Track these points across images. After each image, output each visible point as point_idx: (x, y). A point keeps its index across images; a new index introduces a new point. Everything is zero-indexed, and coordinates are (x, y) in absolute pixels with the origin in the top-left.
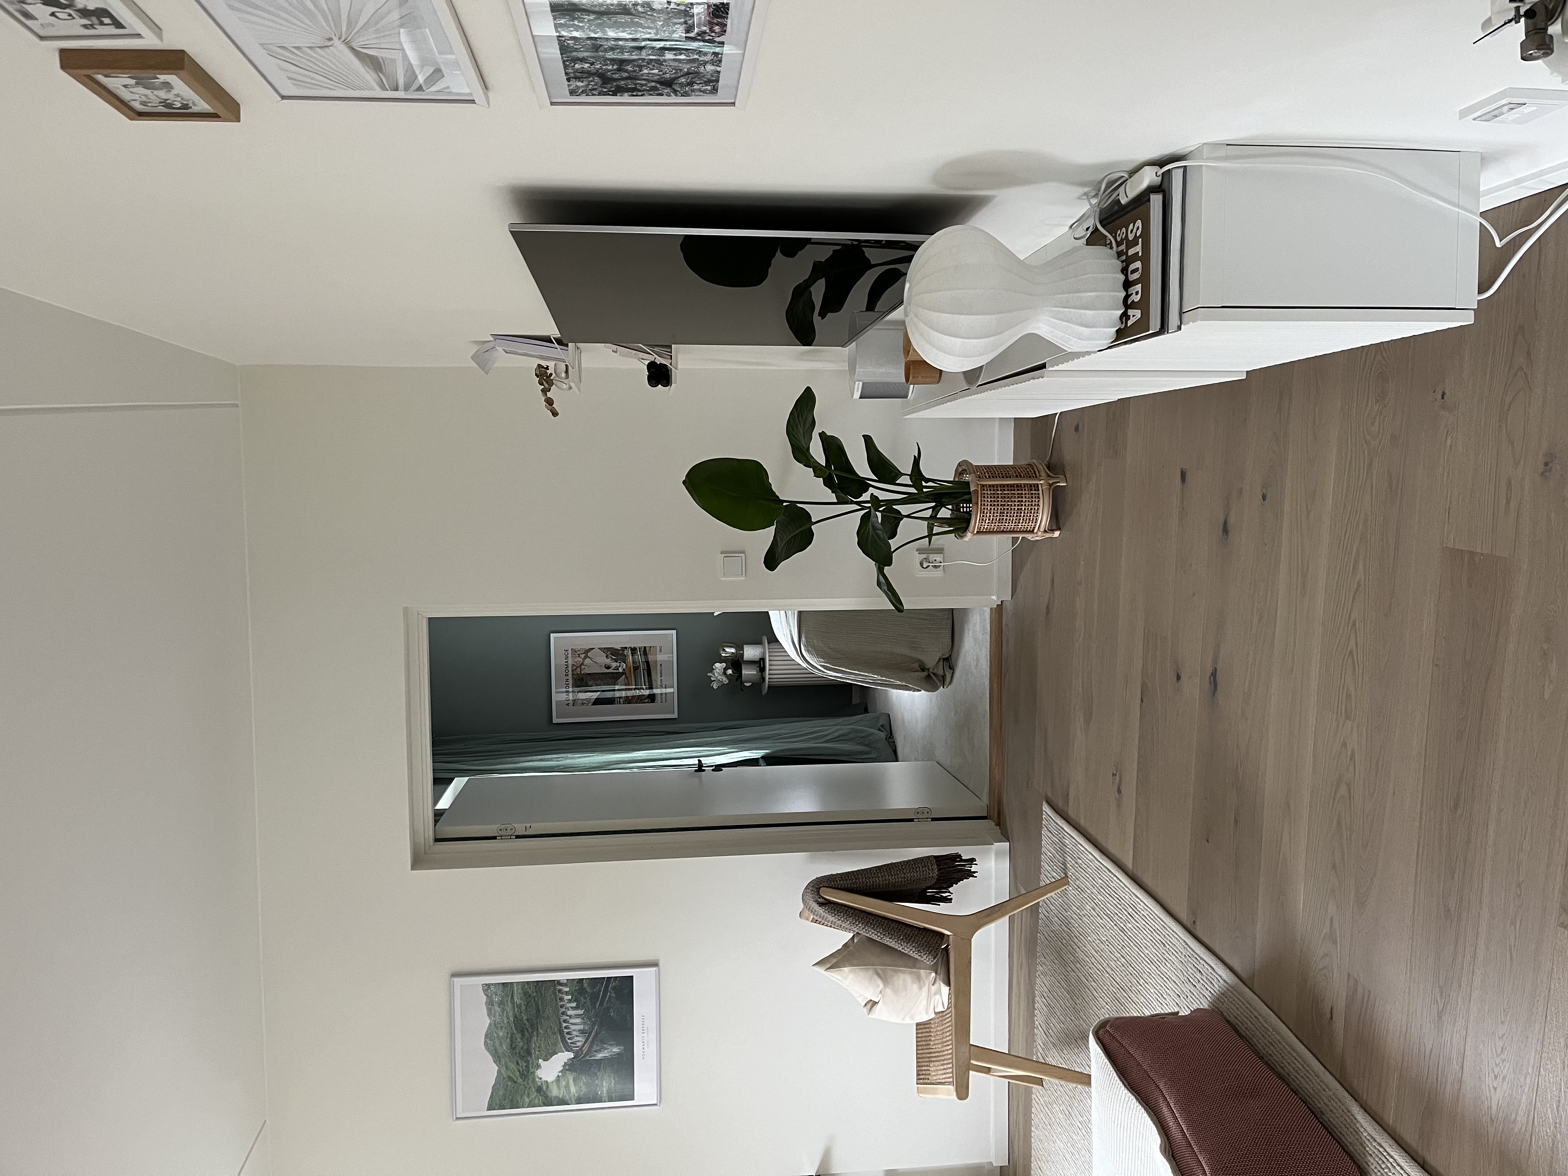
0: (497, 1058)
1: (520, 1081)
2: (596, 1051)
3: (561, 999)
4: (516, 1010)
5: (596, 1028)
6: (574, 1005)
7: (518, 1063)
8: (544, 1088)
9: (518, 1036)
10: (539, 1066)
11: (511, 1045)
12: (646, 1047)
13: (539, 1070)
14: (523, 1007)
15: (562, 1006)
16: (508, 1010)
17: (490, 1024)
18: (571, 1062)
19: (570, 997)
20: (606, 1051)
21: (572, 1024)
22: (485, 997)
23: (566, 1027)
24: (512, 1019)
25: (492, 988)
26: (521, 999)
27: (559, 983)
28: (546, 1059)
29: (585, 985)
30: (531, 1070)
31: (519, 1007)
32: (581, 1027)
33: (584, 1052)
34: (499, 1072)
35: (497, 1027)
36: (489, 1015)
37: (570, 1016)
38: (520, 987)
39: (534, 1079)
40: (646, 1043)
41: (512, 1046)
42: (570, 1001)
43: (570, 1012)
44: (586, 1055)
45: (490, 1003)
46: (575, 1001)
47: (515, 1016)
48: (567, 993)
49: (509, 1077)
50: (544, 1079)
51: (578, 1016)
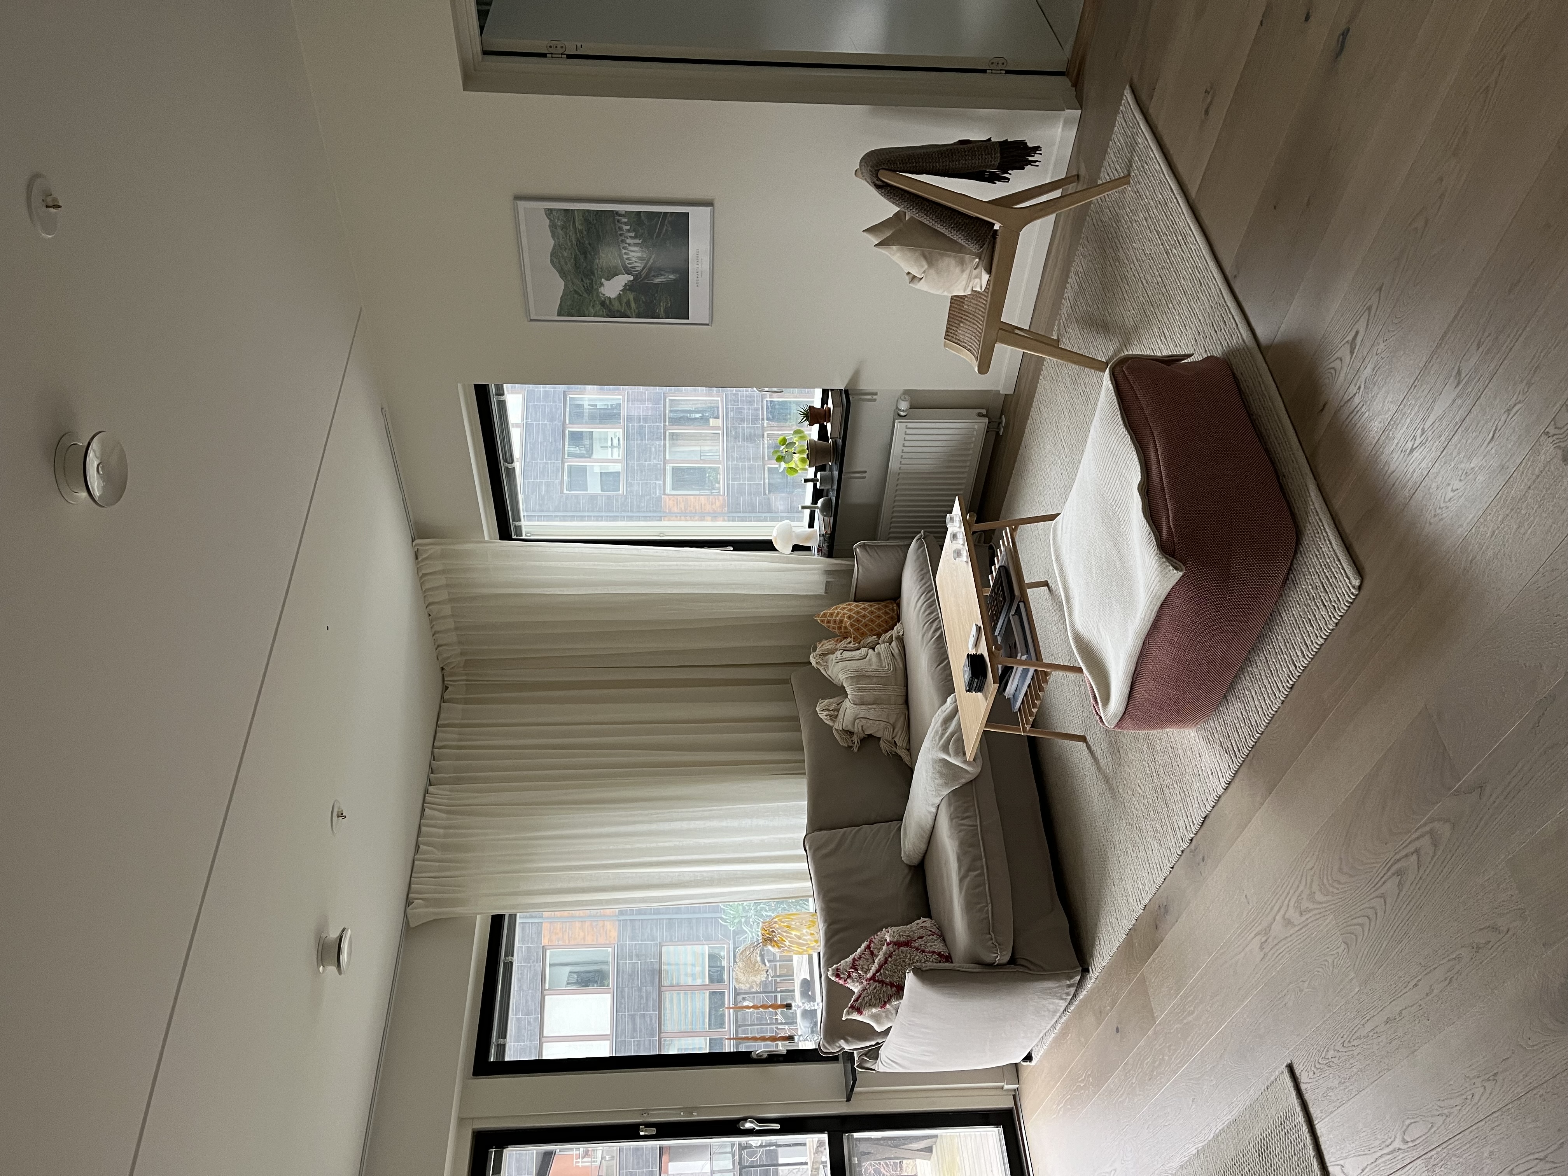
0: (563, 274)
1: (585, 295)
2: (654, 276)
3: (621, 229)
4: (578, 234)
5: (653, 256)
6: (633, 234)
7: (582, 280)
8: (608, 302)
9: (582, 257)
10: (602, 285)
11: (575, 264)
12: (699, 276)
13: (602, 288)
14: (585, 233)
15: (621, 235)
16: (571, 234)
17: (555, 245)
18: (630, 284)
19: (628, 227)
20: (663, 277)
21: (632, 251)
22: (548, 221)
23: (625, 254)
24: (574, 242)
25: (554, 213)
26: (582, 224)
27: (617, 213)
28: (608, 279)
29: (643, 218)
30: (595, 287)
31: (581, 232)
32: (639, 254)
33: (643, 276)
34: (565, 286)
35: (561, 248)
36: (553, 237)
37: (629, 245)
38: (581, 214)
39: (598, 296)
40: (699, 273)
41: (577, 266)
42: (628, 231)
43: (628, 241)
44: (644, 279)
45: (553, 227)
46: (634, 231)
47: (578, 240)
48: (626, 224)
49: (575, 291)
50: (607, 295)
51: (636, 245)
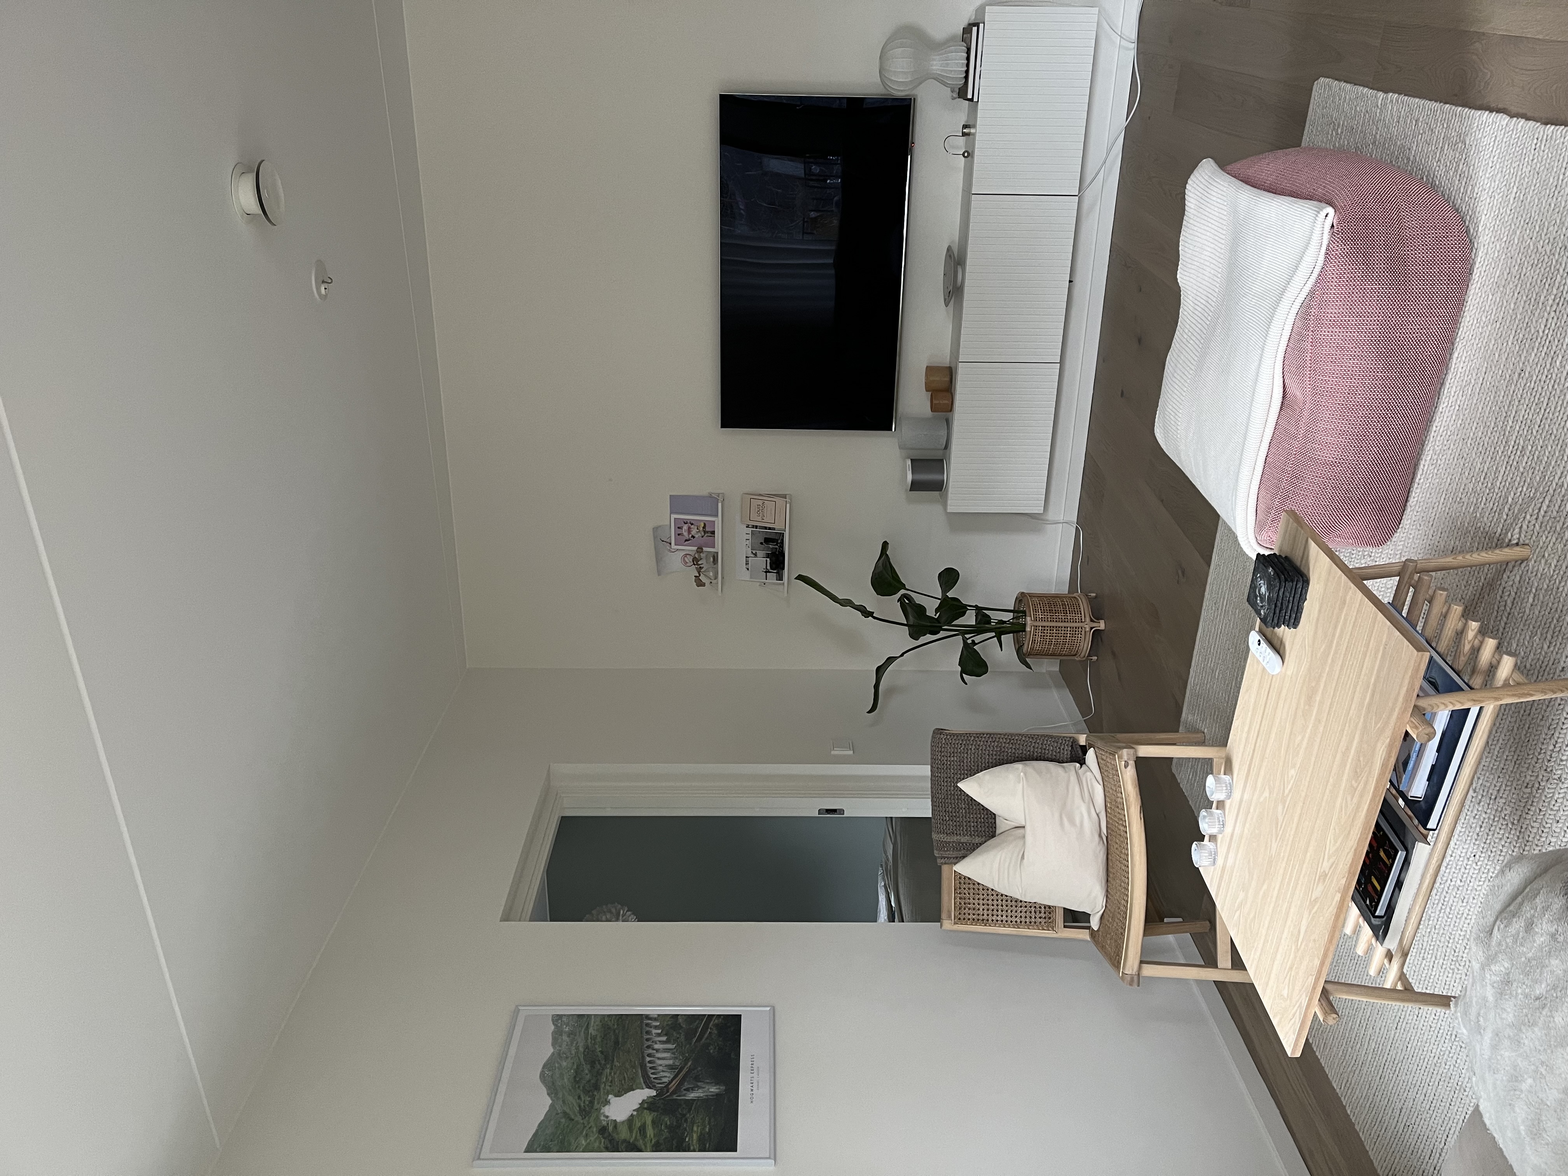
0: (553, 1090)
1: (579, 1118)
2: (687, 1090)
3: (648, 1033)
4: (589, 1040)
5: (689, 1064)
6: (664, 1038)
7: (579, 1097)
8: (611, 1128)
10: (607, 1102)
11: (575, 1077)
12: (754, 1089)
13: (607, 1107)
14: (599, 1039)
15: (648, 1040)
17: (553, 1054)
18: (650, 1100)
19: (660, 1031)
20: (700, 1091)
21: (659, 1059)
22: (553, 1027)
24: (581, 1049)
25: (564, 1019)
26: (597, 1030)
27: (647, 1017)
28: (618, 1095)
29: (680, 1020)
30: (596, 1106)
31: (594, 1038)
33: (671, 1091)
34: (552, 1106)
35: (561, 1058)
36: (553, 1045)
37: (657, 1051)
38: (598, 1019)
39: (598, 1118)
40: (755, 1085)
41: (577, 1079)
42: (659, 1035)
43: (656, 1046)
44: (674, 1093)
45: (557, 1035)
46: (666, 1035)
47: (586, 1047)
48: (656, 1027)
49: (565, 1113)
50: (613, 1117)
51: (666, 1050)
